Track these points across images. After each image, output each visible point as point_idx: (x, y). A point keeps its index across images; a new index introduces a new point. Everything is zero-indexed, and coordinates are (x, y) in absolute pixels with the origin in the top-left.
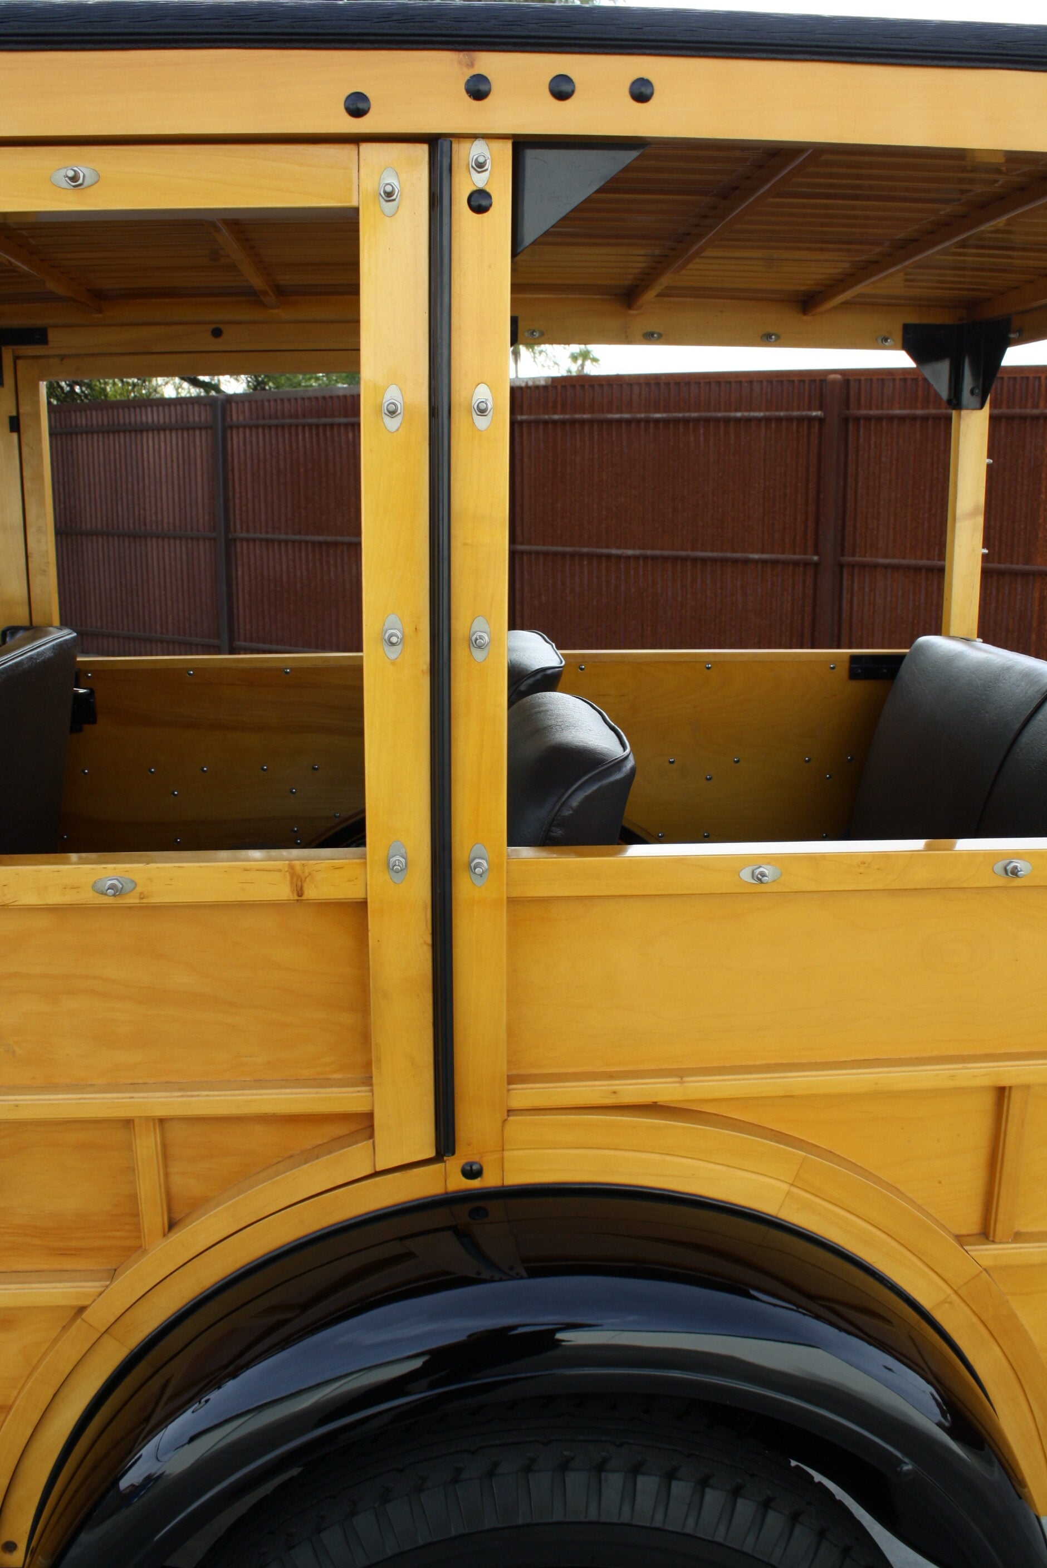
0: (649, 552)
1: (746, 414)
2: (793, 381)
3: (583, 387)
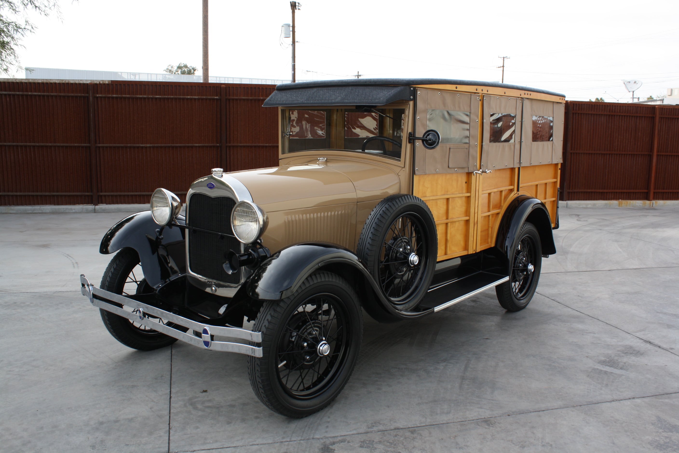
0: (156, 145)
1: (191, 97)
2: (207, 87)
3: (125, 85)
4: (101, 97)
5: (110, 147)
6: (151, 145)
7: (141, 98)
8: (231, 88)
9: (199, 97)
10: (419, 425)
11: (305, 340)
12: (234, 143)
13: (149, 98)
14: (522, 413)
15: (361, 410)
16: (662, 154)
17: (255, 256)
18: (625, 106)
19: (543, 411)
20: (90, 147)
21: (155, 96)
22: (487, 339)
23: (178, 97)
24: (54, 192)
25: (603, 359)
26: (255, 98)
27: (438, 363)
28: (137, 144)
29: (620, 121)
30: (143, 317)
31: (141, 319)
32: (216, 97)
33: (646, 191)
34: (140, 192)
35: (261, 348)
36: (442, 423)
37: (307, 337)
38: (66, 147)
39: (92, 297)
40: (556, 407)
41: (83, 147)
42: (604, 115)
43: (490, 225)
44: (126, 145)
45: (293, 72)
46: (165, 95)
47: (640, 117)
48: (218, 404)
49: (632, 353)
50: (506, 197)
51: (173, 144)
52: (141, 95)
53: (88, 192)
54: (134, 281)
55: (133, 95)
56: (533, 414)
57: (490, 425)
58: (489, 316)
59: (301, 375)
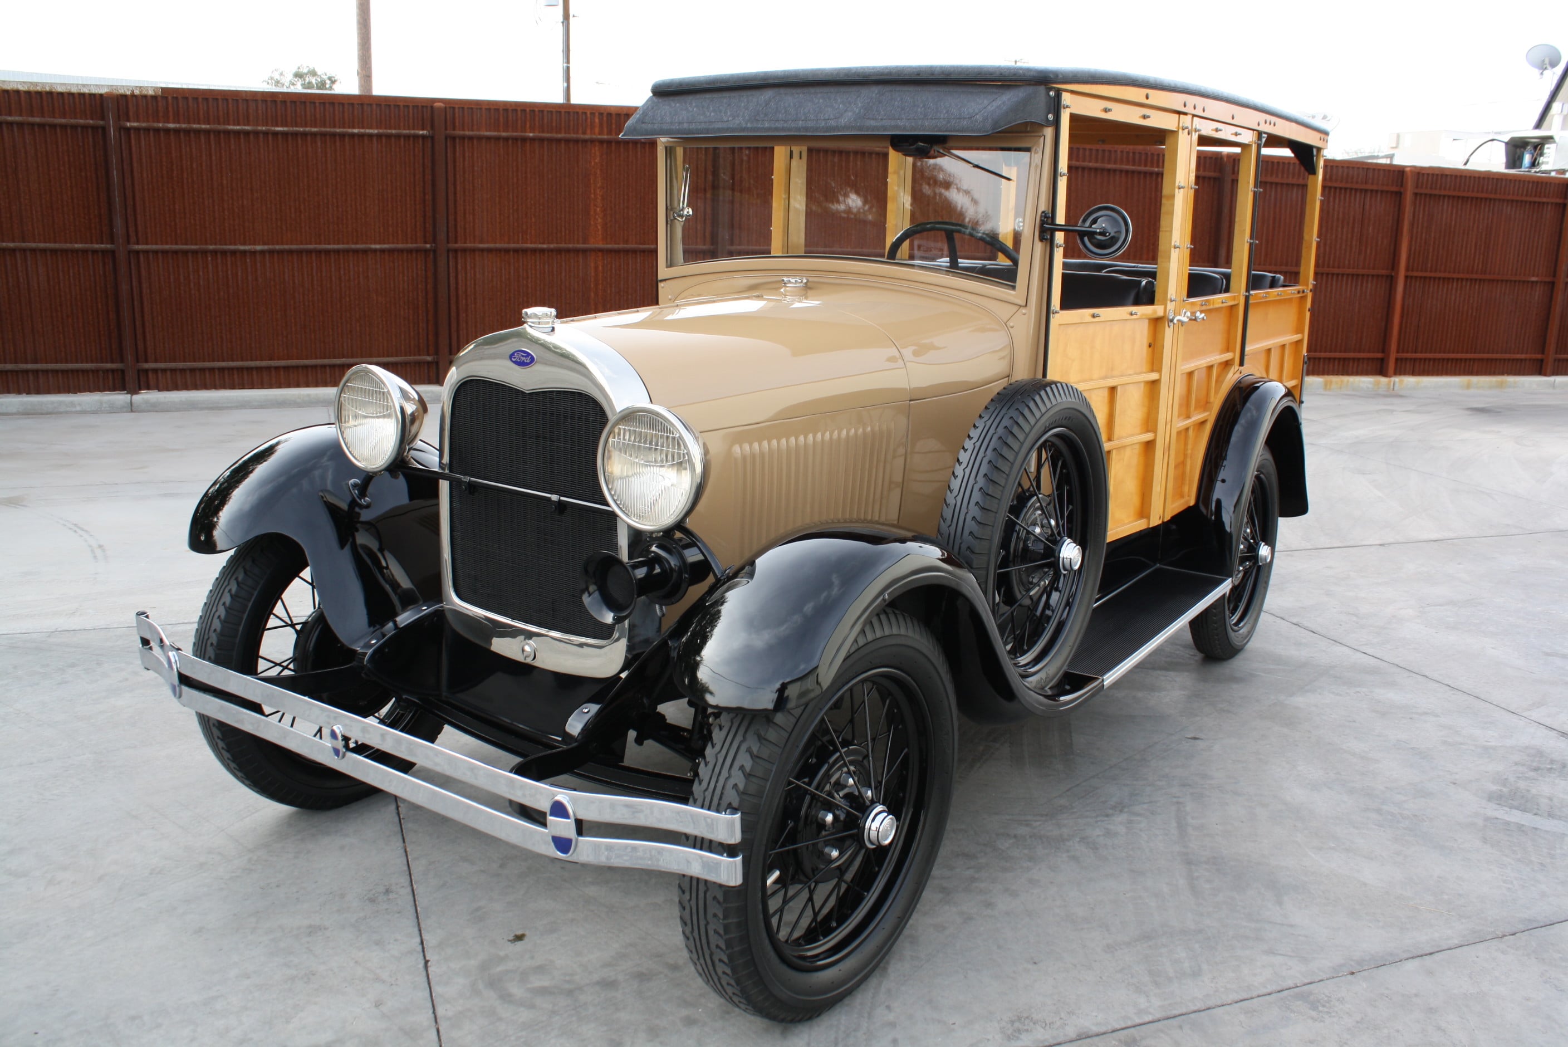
0: (277, 247)
1: (362, 131)
2: (398, 106)
3: (196, 99)
4: (137, 130)
5: (165, 252)
6: (266, 247)
7: (238, 133)
8: (457, 110)
9: (381, 131)
10: (1138, 1021)
11: (830, 807)
12: (465, 243)
13: (257, 133)
14: (1382, 963)
15: (965, 977)
16: (1415, 274)
17: (672, 563)
18: (1343, 167)
19: (1431, 954)
20: (113, 252)
21: (273, 128)
22: (1195, 738)
23: (328, 130)
24: (27, 363)
25: (1494, 788)
26: (515, 134)
27: (1107, 816)
28: (231, 244)
29: (1331, 199)
30: (344, 750)
31: (338, 756)
32: (421, 132)
33: (1379, 355)
34: (242, 361)
35: (739, 858)
36: (1195, 1008)
37: (833, 797)
38: (54, 251)
39: (176, 681)
40: (1456, 942)
41: (95, 252)
42: (1298, 185)
43: (1189, 452)
44: (204, 247)
45: (566, 85)
46: (296, 126)
47: (1372, 191)
48: (567, 978)
49: (1551, 768)
50: (1219, 381)
51: (320, 243)
52: (239, 124)
53: (112, 362)
54: (287, 625)
55: (219, 124)
56: (1410, 965)
57: (1321, 1008)
58: (1172, 674)
59: (810, 899)
